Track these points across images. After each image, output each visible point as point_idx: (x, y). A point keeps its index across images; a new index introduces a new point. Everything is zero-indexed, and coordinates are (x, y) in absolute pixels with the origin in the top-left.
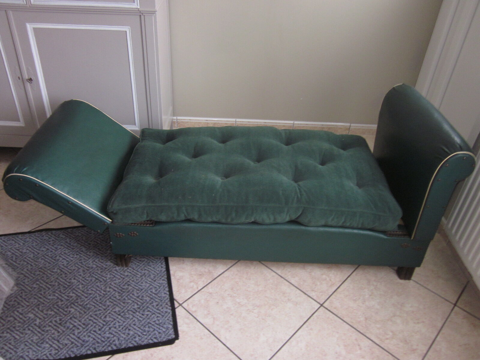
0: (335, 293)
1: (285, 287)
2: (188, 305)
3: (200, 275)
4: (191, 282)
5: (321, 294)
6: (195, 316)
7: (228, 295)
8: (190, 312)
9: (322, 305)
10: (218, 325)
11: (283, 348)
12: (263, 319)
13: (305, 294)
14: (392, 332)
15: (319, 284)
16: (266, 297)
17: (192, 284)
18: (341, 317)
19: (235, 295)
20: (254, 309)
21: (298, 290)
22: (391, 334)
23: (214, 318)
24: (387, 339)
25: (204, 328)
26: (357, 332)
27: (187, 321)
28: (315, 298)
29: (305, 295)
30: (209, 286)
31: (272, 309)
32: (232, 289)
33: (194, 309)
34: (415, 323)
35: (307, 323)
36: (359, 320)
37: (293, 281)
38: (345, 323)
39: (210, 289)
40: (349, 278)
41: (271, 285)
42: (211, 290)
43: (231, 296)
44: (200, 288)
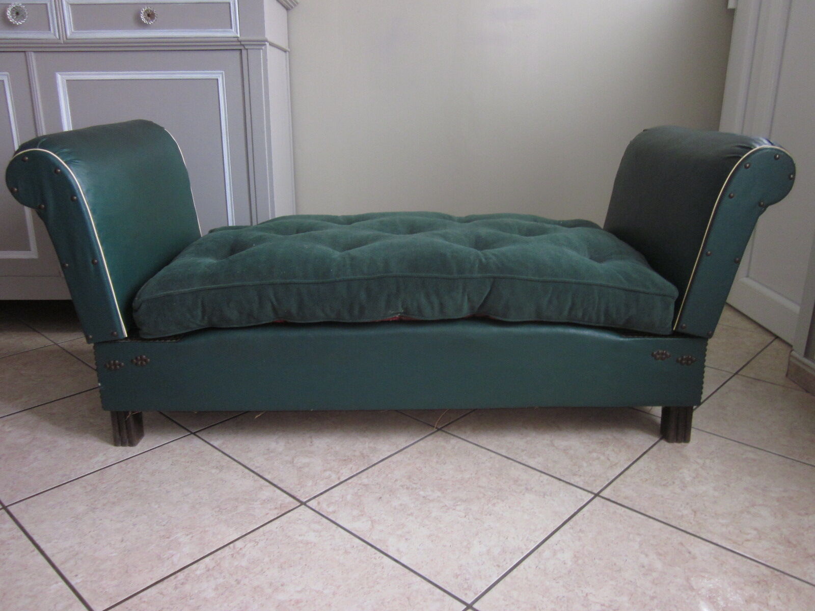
0: (622, 477)
1: (516, 471)
2: (319, 503)
3: (345, 460)
4: (325, 471)
5: (592, 479)
6: (333, 519)
7: (402, 486)
8: (323, 514)
9: (597, 495)
10: (382, 531)
11: (524, 563)
12: (477, 519)
13: (560, 480)
14: (756, 529)
15: (585, 464)
16: (479, 486)
17: (327, 474)
18: (643, 511)
19: (415, 486)
20: (457, 505)
21: (542, 475)
22: (755, 532)
23: (373, 522)
24: (748, 540)
25: (352, 536)
26: (680, 532)
27: (317, 527)
28: (581, 485)
29: (561, 482)
30: (364, 475)
31: (494, 505)
32: (409, 478)
33: (331, 509)
34: (799, 514)
35: (571, 523)
36: (680, 514)
37: (532, 463)
38: (651, 520)
39: (364, 479)
40: (645, 456)
41: (489, 470)
42: (365, 481)
43: (407, 488)
44: (343, 479)
